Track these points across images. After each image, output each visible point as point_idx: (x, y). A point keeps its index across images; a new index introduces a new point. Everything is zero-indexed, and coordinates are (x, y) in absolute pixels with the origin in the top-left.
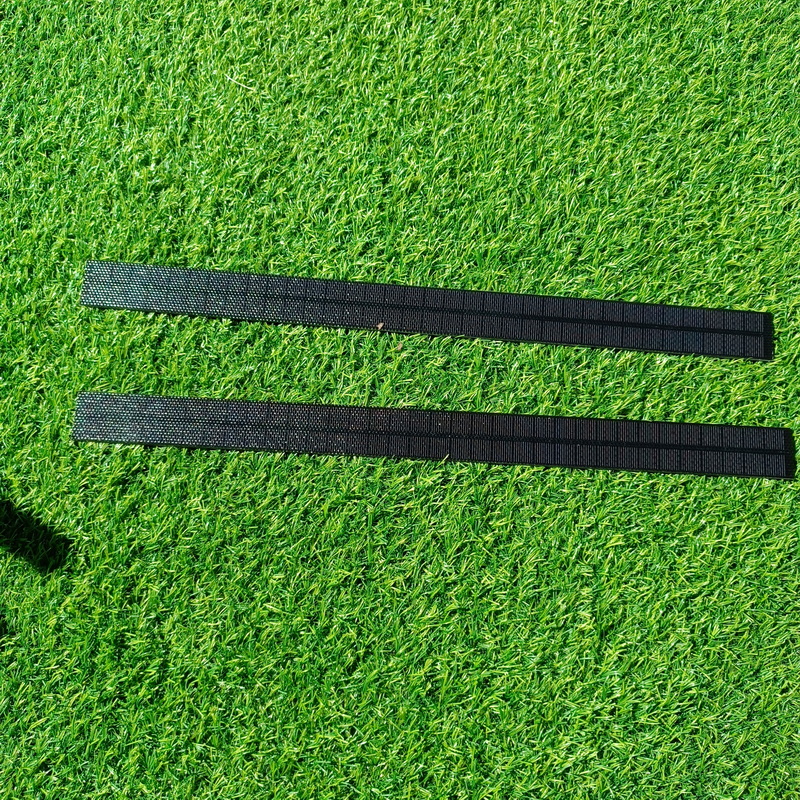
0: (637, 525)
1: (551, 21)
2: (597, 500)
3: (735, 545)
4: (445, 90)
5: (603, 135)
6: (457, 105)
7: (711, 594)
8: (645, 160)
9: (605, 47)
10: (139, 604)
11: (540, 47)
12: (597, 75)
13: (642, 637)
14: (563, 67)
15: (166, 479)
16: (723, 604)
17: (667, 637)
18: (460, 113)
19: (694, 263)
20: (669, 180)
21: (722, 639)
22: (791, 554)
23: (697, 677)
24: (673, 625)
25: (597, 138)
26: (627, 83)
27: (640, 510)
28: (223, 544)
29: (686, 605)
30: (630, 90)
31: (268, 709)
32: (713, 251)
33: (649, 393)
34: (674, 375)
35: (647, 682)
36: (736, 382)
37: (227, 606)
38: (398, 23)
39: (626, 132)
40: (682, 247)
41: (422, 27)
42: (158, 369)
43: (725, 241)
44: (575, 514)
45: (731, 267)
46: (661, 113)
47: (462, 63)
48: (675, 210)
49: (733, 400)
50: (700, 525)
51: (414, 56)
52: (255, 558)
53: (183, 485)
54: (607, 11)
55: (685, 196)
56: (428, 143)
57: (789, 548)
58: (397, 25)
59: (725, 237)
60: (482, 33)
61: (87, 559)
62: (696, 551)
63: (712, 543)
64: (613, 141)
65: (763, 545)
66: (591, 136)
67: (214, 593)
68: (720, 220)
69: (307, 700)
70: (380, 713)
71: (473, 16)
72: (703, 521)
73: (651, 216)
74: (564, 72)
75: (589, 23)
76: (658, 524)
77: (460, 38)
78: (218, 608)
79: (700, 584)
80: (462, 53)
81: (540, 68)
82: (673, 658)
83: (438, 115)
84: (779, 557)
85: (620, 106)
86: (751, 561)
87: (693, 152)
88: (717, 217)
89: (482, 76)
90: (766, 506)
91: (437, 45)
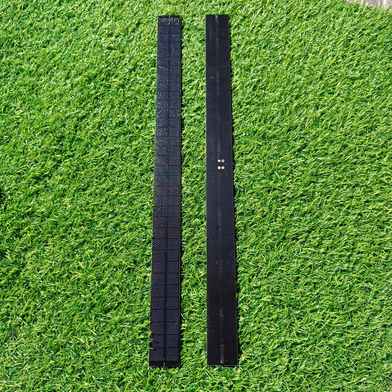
0: (281, 295)
1: (333, 32)
2: (266, 274)
3: (330, 326)
4: (267, 48)
5: (339, 95)
6: (270, 57)
7: (307, 346)
8: (356, 114)
9: (356, 53)
10: (20, 239)
11: (322, 42)
12: (347, 65)
13: (262, 354)
14: (330, 55)
15: (58, 184)
16: (311, 354)
17: (275, 360)
18: (270, 61)
19: (363, 173)
20: (365, 127)
21: (305, 373)
22: (359, 342)
23: (283, 387)
24: (281, 355)
25: (336, 95)
26: (361, 73)
27: (286, 288)
28: (71, 225)
29: (292, 347)
30: (361, 78)
31: (59, 314)
32: (375, 171)
33: (314, 230)
34: (331, 226)
35: (255, 379)
36: (362, 241)
37: (61, 256)
38: (256, 10)
39: (351, 97)
40: (359, 163)
41: (267, 15)
42: (76, 132)
43: (383, 168)
44: (251, 277)
45: (381, 182)
46: (373, 94)
47: (280, 38)
48: (362, 143)
49: (357, 250)
50: (315, 308)
51: (258, 27)
52: (83, 237)
53: (65, 190)
54: (364, 36)
55: (370, 138)
56: (249, 70)
57: (359, 339)
58: (255, 11)
59: (384, 166)
60: (296, 27)
61: (5, 208)
62: (307, 321)
63: (318, 320)
64: (343, 99)
65: (345, 332)
66: (333, 93)
67: (57, 247)
68: (385, 156)
69: (79, 317)
70: (112, 338)
71: (295, 18)
72: (317, 307)
73: (349, 143)
74: (330, 58)
75: (352, 39)
76: (293, 299)
77: (284, 26)
78: (56, 255)
79: (302, 339)
80: (282, 33)
81: (319, 52)
82: (274, 372)
83: (258, 58)
84: (351, 342)
85: (353, 84)
86: (336, 338)
87: (383, 118)
88: (384, 154)
89: (288, 47)
90: (355, 312)
91: (271, 26)
